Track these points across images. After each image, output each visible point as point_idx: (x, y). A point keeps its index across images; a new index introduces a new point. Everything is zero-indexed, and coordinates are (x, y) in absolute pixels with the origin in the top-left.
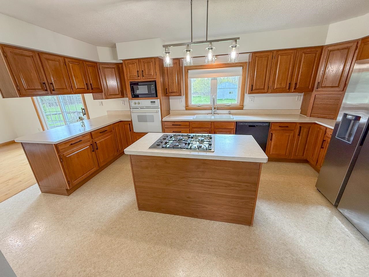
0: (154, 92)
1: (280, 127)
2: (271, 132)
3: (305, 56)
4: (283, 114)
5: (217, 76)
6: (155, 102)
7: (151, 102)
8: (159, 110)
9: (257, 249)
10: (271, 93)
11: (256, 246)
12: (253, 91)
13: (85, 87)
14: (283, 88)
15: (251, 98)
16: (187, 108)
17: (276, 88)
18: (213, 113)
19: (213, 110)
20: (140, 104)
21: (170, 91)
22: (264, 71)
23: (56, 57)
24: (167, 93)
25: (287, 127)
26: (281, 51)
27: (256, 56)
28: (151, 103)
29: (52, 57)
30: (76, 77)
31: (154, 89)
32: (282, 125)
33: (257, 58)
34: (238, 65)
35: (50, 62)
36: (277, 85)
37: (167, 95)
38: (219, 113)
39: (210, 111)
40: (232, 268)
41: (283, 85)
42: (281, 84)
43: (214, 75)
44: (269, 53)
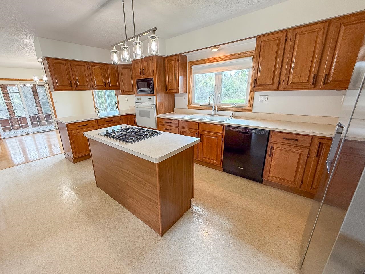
0: (152, 89)
1: (284, 138)
2: (271, 145)
3: (346, 29)
4: (314, 122)
5: (223, 71)
6: (151, 98)
8: (155, 106)
9: (142, 255)
10: (284, 89)
11: (144, 253)
12: (256, 88)
13: (103, 85)
14: (304, 82)
15: (264, 97)
16: (190, 106)
17: (291, 83)
18: (213, 114)
19: (213, 110)
20: (141, 100)
21: (169, 89)
22: (272, 59)
23: (82, 63)
24: (167, 90)
25: (297, 140)
26: (301, 27)
27: (261, 41)
28: (148, 99)
29: (80, 63)
30: (97, 77)
31: (152, 87)
32: (288, 136)
33: (263, 43)
34: (246, 54)
35: (77, 66)
36: (293, 78)
37: (167, 92)
38: (221, 114)
39: (209, 112)
40: (106, 255)
41: (302, 78)
42: (300, 77)
43: (218, 69)
44: (280, 35)
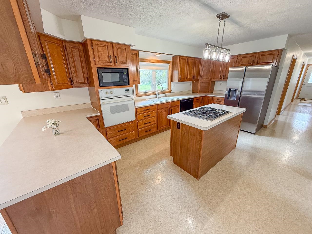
0: (126, 80)
6: (129, 90)
7: (126, 90)
16: (138, 95)
18: (157, 97)
19: (157, 94)
20: (114, 93)
27: (181, 59)
31: (127, 77)
